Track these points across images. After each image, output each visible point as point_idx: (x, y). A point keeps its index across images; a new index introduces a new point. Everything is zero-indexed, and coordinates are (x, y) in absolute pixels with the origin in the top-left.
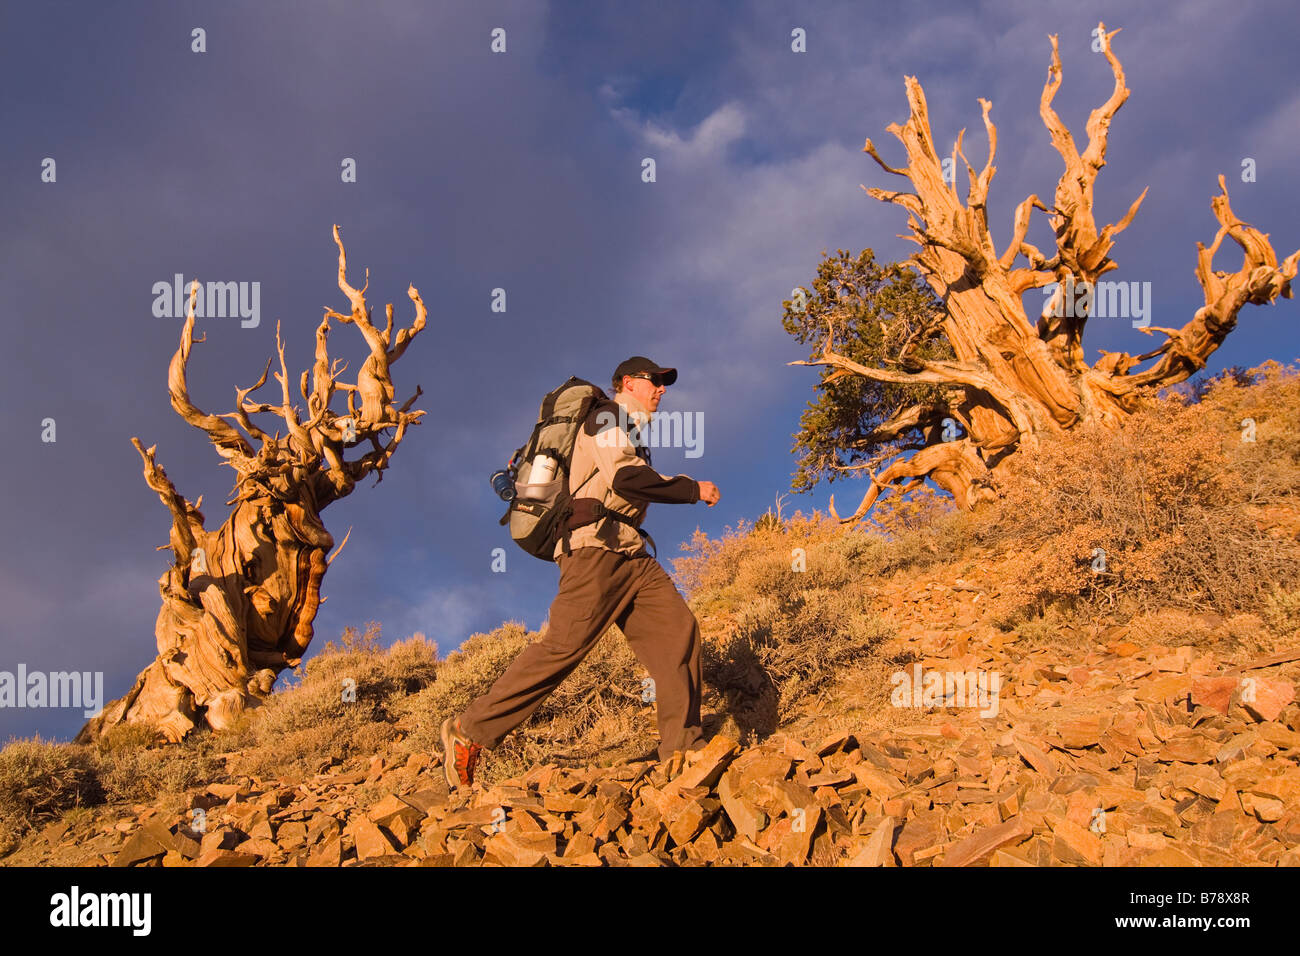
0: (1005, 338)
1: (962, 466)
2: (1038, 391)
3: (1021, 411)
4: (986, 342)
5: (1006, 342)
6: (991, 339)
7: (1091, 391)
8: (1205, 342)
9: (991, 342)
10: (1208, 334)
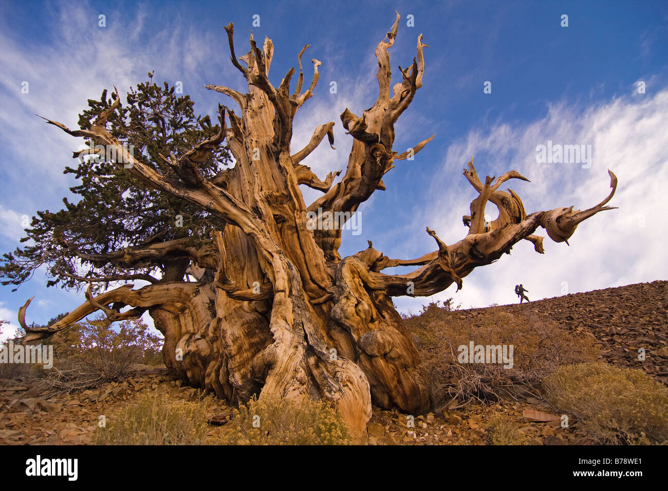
0: (282, 203)
1: (187, 311)
2: (297, 259)
3: (283, 268)
4: (265, 200)
5: (281, 208)
6: (269, 199)
7: (352, 275)
8: (463, 265)
9: (268, 202)
10: (469, 259)
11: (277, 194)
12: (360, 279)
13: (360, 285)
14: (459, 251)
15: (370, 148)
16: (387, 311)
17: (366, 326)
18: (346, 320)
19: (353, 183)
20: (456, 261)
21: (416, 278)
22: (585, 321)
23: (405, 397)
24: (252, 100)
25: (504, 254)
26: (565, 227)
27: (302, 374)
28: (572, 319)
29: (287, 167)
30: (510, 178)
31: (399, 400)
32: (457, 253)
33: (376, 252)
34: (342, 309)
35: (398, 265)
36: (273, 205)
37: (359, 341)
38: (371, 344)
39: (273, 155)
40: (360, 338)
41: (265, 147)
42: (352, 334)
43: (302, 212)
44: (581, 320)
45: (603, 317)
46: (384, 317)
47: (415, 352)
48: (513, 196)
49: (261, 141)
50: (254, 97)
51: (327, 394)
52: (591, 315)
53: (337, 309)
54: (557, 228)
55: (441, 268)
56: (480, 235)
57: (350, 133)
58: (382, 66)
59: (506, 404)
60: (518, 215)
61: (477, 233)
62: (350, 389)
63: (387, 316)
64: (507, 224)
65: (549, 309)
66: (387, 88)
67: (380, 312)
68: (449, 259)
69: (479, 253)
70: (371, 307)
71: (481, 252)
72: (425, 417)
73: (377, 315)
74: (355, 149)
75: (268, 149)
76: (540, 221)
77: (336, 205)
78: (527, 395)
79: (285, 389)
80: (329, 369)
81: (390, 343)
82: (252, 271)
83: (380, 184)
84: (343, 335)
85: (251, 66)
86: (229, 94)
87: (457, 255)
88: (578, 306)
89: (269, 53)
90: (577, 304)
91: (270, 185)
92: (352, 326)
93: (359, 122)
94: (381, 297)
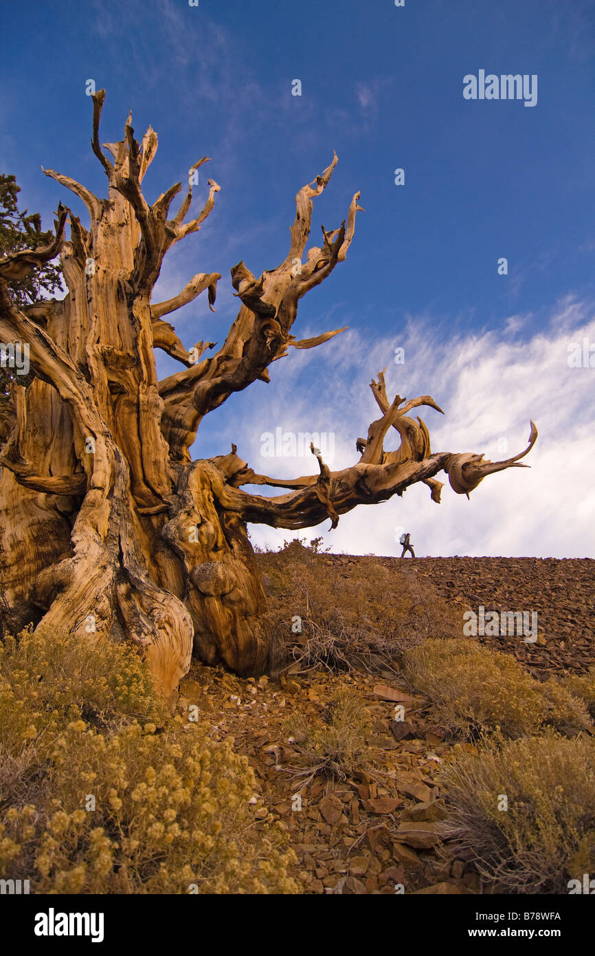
0: (124, 368)
2: (129, 448)
3: (108, 457)
4: (100, 357)
5: (122, 373)
6: (107, 358)
7: (201, 485)
8: (344, 500)
9: (105, 361)
10: (353, 493)
11: (120, 353)
12: (211, 492)
13: (209, 500)
14: (342, 481)
15: (261, 324)
16: (237, 540)
17: (206, 555)
18: (180, 542)
19: (229, 364)
20: (336, 493)
21: (284, 504)
22: (467, 590)
23: (237, 653)
24: (111, 210)
25: (396, 495)
26: (469, 476)
27: (105, 605)
28: (453, 586)
29: (141, 320)
30: (423, 404)
31: (228, 656)
32: (340, 483)
33: (240, 461)
34: (178, 528)
35: (264, 483)
36: (111, 367)
37: (192, 572)
38: (207, 579)
39: (125, 297)
40: (194, 568)
41: (115, 282)
42: (185, 562)
43: (151, 387)
44: (462, 588)
45: (486, 590)
46: (232, 547)
47: (261, 597)
48: (421, 427)
49: (112, 273)
50: (115, 207)
51: (135, 636)
52: (474, 585)
53: (171, 525)
54: (461, 476)
55: (318, 499)
56: (372, 466)
57: (239, 296)
58: (301, 219)
59: (357, 676)
60: (421, 452)
61: (370, 463)
62: (168, 634)
63: (236, 546)
64: (407, 459)
65: (431, 570)
66: (301, 250)
67: (228, 539)
68: (329, 488)
69: (367, 487)
70: (218, 532)
71: (369, 487)
72: (257, 680)
73: (223, 542)
74: (241, 318)
75: (120, 286)
76: (444, 464)
77: (199, 387)
78: (383, 668)
79: (76, 622)
80: (144, 603)
81: (232, 581)
82: (61, 453)
83: (264, 373)
84: (172, 561)
85: (120, 162)
86: (77, 192)
87: (340, 484)
88: (463, 572)
89: (150, 151)
90: (462, 570)
91: (112, 337)
92: (187, 552)
93: (255, 284)
94: (233, 521)
